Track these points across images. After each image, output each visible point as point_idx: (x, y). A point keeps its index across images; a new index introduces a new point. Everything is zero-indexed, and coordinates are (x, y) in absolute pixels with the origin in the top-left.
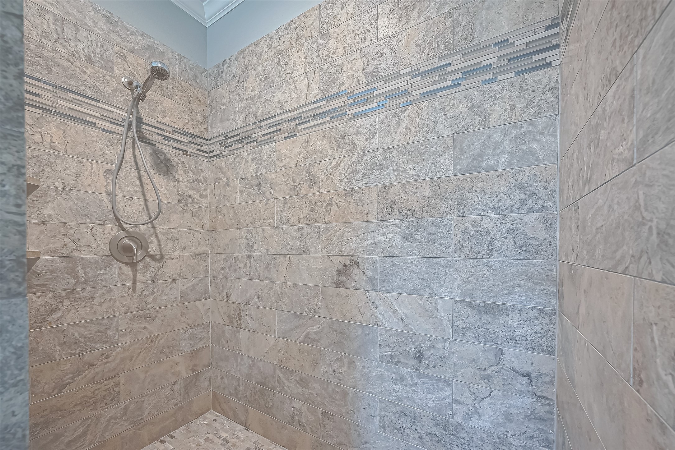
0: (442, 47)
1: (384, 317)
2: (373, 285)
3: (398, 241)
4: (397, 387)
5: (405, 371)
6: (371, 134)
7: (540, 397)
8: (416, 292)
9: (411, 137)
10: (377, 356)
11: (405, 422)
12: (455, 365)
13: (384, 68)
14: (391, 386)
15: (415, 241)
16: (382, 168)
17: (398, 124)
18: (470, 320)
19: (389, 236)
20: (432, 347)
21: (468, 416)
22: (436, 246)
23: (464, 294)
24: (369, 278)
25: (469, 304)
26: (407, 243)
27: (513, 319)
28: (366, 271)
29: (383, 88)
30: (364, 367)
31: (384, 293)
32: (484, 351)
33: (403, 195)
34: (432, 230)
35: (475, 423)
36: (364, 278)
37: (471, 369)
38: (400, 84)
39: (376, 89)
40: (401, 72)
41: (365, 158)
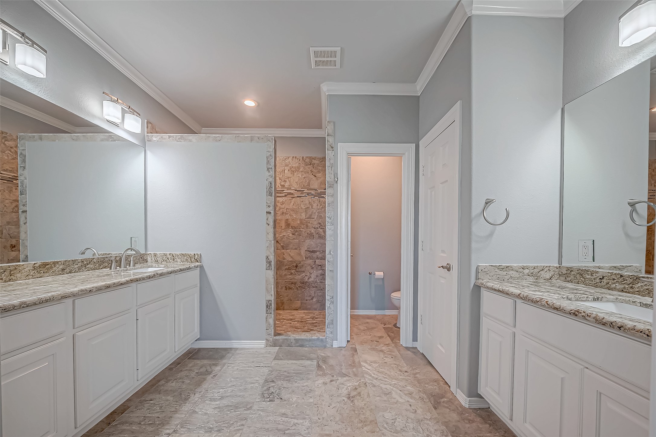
0: (302, 186)
1: (286, 257)
2: (283, 248)
3: (291, 235)
4: (290, 276)
5: (293, 271)
6: (283, 203)
7: (323, 270)
8: (296, 249)
9: (294, 207)
10: (284, 269)
11: (292, 286)
12: (306, 266)
13: (287, 185)
14: (289, 277)
15: (295, 235)
16: (286, 214)
17: (291, 202)
18: (309, 255)
19: (288, 234)
20: (300, 263)
21: (309, 279)
22: (301, 236)
23: (308, 249)
24: (282, 246)
25: (309, 251)
26: (293, 236)
27: (318, 253)
28: (281, 244)
29: (286, 191)
30: (280, 273)
31: (287, 250)
32: (312, 262)
33: (292, 222)
34: (300, 232)
35: (310, 280)
36: (280, 246)
37: (309, 267)
38: (292, 192)
39: (284, 190)
40: (292, 188)
41: (280, 210)
